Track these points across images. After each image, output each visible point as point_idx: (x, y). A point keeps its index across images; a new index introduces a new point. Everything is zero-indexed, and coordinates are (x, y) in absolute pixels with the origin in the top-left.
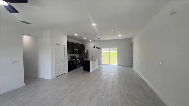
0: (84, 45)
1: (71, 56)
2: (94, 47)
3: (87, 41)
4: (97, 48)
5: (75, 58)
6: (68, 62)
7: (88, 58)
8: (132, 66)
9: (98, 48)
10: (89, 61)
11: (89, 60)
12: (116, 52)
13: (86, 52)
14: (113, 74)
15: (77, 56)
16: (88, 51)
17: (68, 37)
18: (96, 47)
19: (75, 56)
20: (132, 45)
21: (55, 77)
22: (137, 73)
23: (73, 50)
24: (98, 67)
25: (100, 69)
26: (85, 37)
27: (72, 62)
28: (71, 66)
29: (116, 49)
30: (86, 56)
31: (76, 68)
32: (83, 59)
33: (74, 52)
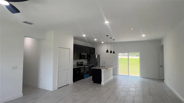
0: (95, 48)
1: (77, 63)
2: (107, 51)
3: (99, 43)
4: (111, 52)
5: (82, 65)
6: (74, 69)
7: (99, 65)
8: (163, 80)
9: (113, 52)
10: (100, 70)
11: (100, 68)
12: (138, 57)
13: (96, 57)
14: (134, 89)
15: (85, 62)
16: (99, 56)
17: (75, 38)
18: (109, 51)
19: (83, 63)
20: (162, 48)
21: (57, 89)
22: (171, 91)
23: (80, 55)
24: (112, 78)
25: (114, 81)
26: (96, 39)
27: (79, 69)
28: (78, 75)
29: (138, 54)
30: (97, 62)
31: (83, 78)
32: (93, 66)
33: (81, 57)
